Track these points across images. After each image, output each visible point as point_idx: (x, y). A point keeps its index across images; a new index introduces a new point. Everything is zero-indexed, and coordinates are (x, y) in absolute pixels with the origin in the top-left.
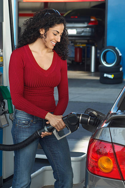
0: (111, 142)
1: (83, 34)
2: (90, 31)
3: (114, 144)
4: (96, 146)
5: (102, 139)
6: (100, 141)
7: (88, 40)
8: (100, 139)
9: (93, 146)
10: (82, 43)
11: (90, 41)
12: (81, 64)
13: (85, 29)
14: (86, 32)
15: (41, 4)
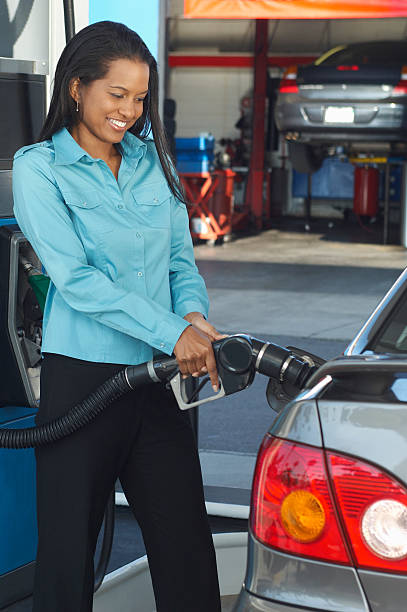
0: (320, 445)
1: (375, 123)
2: (399, 113)
3: (327, 452)
4: (278, 459)
5: (299, 437)
6: (293, 444)
7: (393, 143)
8: (290, 438)
9: (268, 460)
10: (378, 153)
11: (401, 146)
12: (373, 220)
13: (382, 106)
14: (386, 116)
15: (251, 25)
